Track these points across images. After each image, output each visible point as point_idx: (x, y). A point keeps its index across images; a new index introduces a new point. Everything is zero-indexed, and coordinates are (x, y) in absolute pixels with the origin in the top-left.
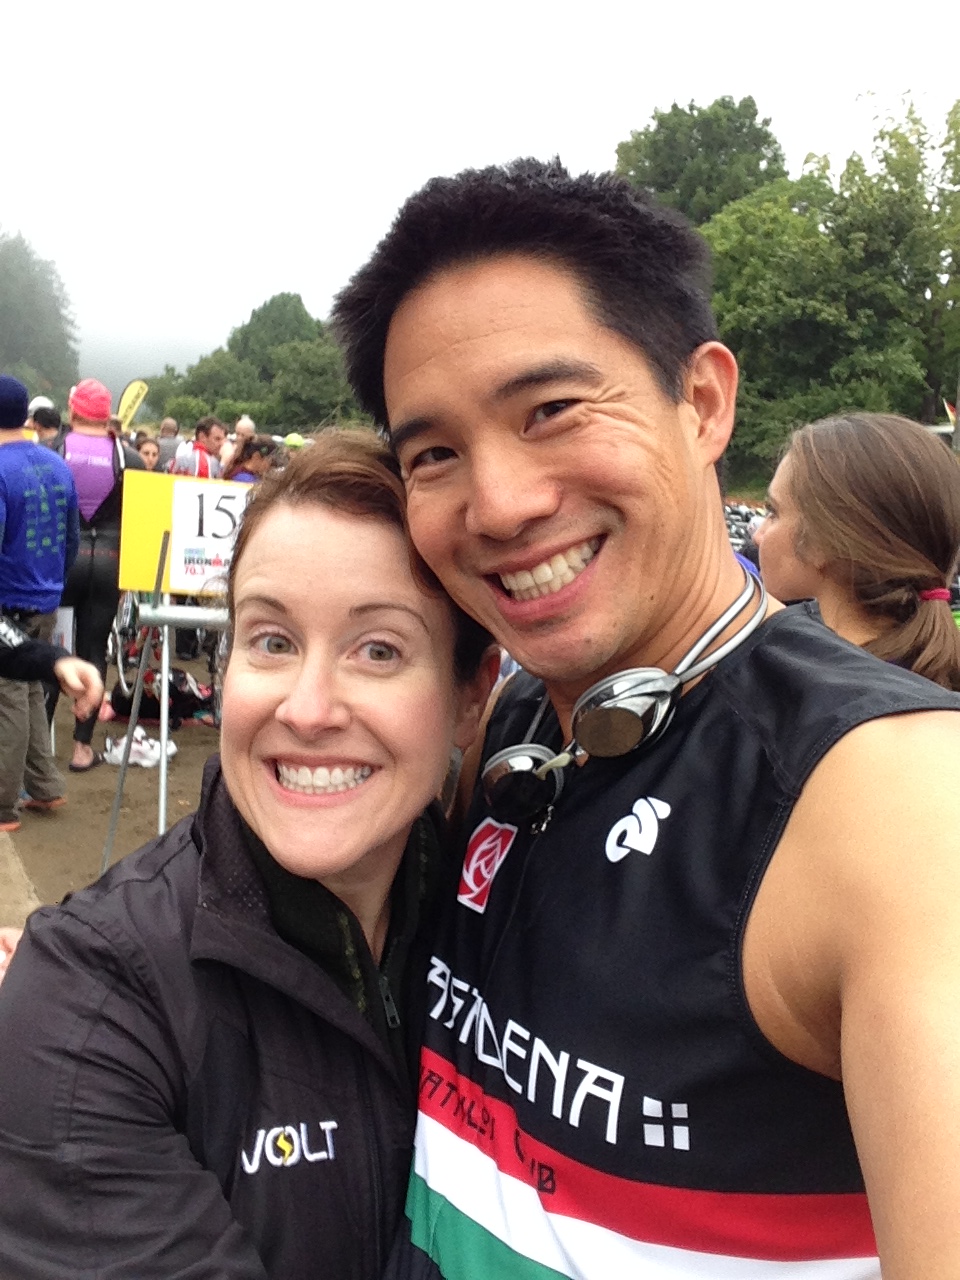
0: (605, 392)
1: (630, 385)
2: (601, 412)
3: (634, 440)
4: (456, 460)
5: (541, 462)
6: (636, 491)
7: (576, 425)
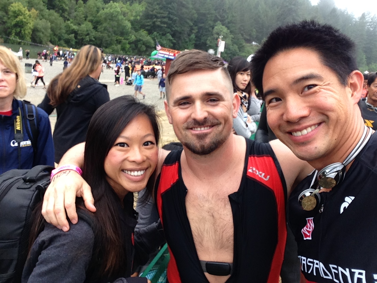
0: (324, 83)
1: (331, 81)
2: (322, 88)
3: (332, 96)
4: (281, 101)
5: (305, 102)
6: (332, 110)
7: (315, 92)
